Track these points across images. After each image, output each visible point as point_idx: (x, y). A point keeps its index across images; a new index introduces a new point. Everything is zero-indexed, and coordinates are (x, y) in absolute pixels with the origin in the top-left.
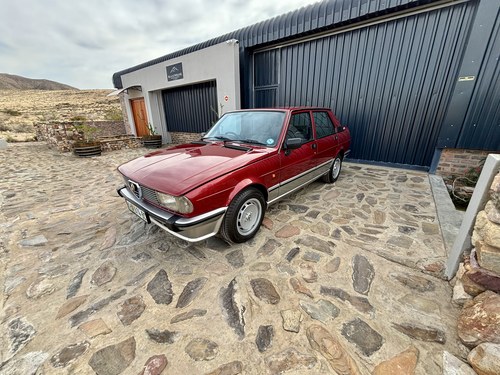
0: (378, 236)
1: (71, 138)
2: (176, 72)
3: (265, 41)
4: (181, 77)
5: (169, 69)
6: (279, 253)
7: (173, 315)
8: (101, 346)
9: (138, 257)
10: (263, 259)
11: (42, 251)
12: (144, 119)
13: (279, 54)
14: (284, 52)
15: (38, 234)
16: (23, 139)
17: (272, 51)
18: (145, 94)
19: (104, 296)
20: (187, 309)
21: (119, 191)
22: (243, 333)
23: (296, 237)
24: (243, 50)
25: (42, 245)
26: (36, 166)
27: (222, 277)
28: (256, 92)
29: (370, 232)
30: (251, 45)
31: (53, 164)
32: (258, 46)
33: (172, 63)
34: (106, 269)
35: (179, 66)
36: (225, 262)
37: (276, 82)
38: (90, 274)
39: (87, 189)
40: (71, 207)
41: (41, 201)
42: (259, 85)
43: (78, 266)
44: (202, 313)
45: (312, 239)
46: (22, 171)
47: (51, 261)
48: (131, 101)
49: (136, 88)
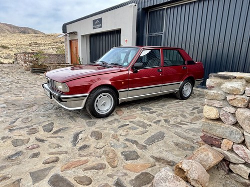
0: (184, 126)
1: (31, 62)
2: (98, 24)
3: (155, 4)
4: (101, 27)
5: (94, 21)
6: (116, 125)
7: (49, 136)
8: (17, 138)
9: (44, 117)
10: (105, 126)
11: (3, 109)
12: (77, 53)
13: (165, 12)
14: (169, 11)
15: (4, 104)
16: (7, 62)
17: (160, 10)
18: (79, 37)
19: (23, 125)
20: (56, 135)
21: (43, 85)
22: (76, 146)
23: (132, 120)
24: (141, 10)
25: (4, 107)
26: (10, 76)
27: (79, 129)
28: (148, 37)
29: (181, 124)
30: (146, 7)
31: (19, 76)
32: (150, 7)
33: (97, 18)
34: (28, 118)
35: (100, 20)
36: (85, 124)
37: (162, 31)
38: (20, 119)
39: (32, 89)
40: (21, 95)
41: (8, 91)
42: (151, 32)
43: (17, 116)
44: (61, 137)
45: (140, 122)
46: (3, 78)
47: (7, 113)
48: (71, 42)
49: (74, 33)
